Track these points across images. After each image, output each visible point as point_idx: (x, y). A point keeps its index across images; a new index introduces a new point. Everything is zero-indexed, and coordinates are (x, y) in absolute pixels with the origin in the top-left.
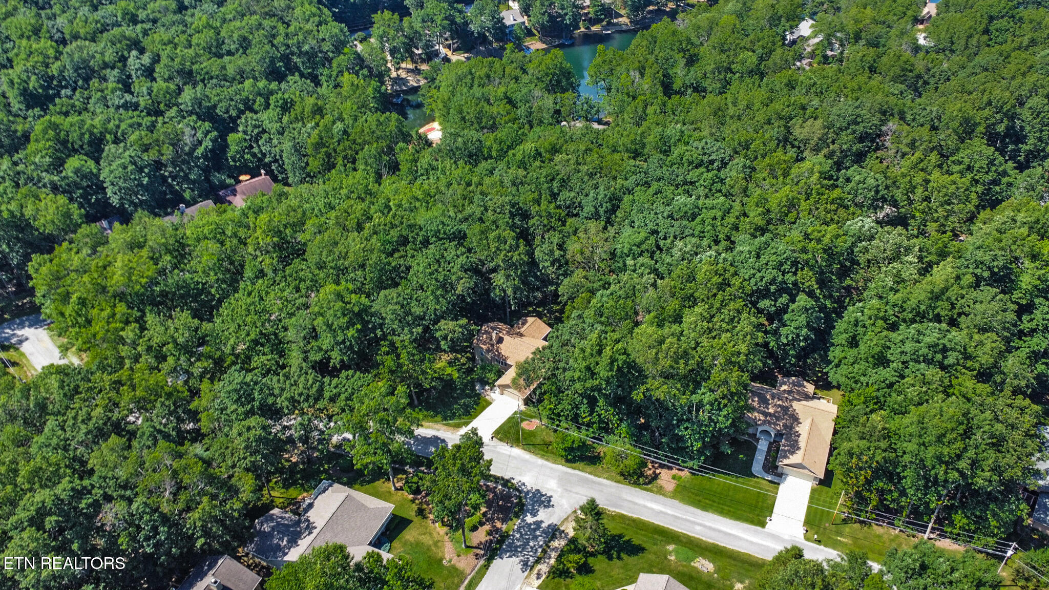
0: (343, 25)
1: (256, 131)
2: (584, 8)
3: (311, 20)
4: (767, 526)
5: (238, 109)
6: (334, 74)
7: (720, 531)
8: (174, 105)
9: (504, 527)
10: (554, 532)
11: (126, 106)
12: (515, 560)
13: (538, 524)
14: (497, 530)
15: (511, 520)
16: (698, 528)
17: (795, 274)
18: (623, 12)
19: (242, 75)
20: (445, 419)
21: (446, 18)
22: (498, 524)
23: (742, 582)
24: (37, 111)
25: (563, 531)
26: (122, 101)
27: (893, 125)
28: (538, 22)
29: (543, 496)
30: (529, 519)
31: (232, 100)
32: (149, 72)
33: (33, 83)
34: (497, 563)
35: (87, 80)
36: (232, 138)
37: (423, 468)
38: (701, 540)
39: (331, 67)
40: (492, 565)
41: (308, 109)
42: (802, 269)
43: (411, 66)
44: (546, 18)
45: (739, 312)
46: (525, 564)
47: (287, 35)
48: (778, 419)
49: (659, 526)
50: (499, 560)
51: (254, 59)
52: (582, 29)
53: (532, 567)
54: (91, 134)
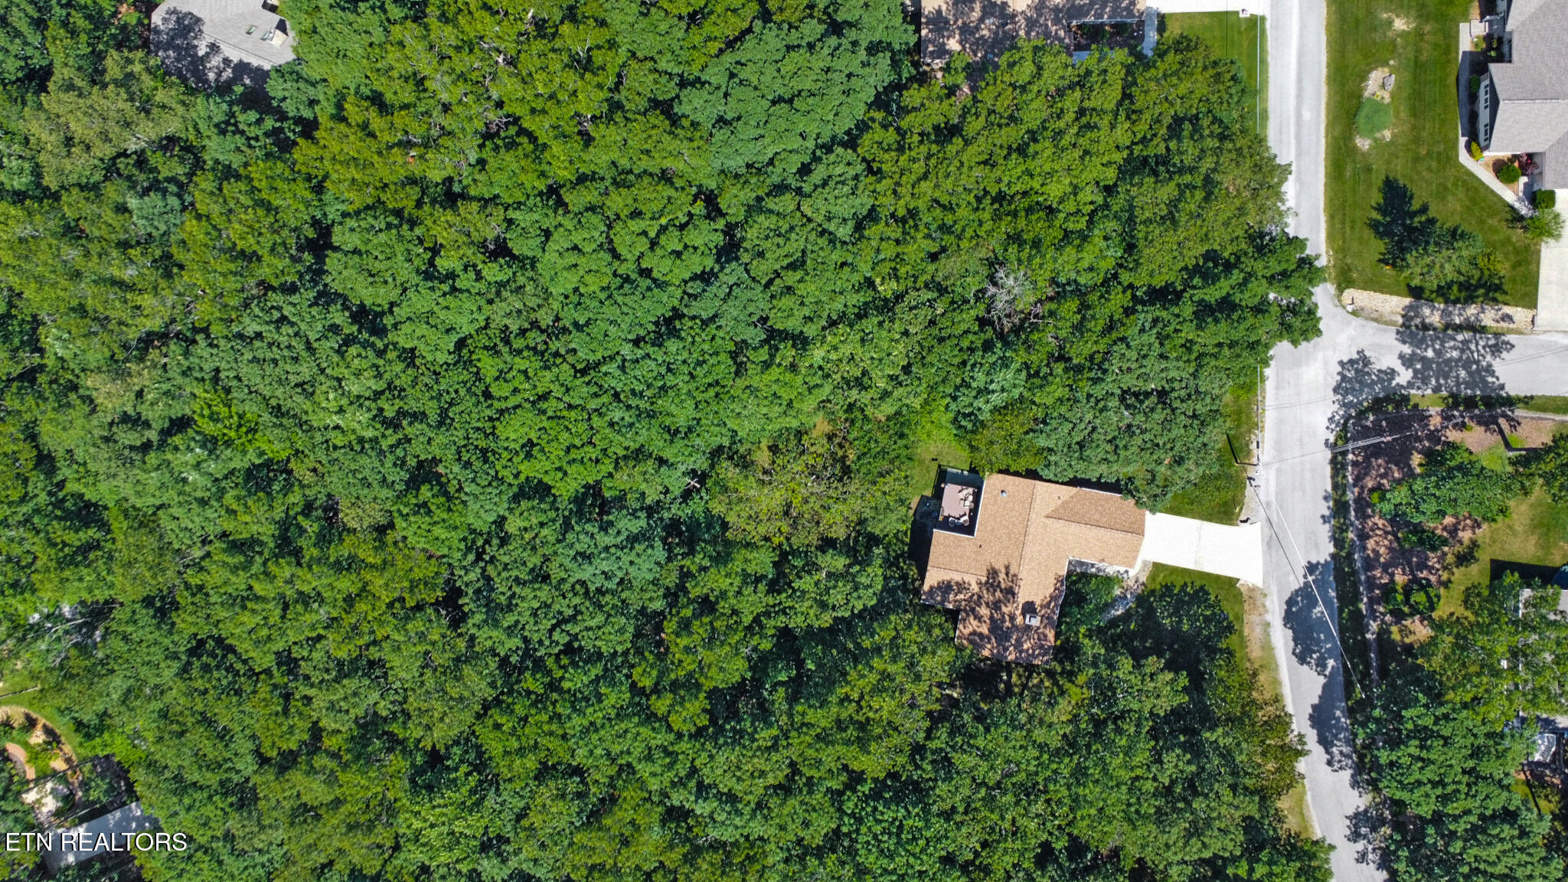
4: (1259, 12)
7: (1300, 81)
9: (1434, 410)
10: (1411, 330)
12: (1498, 366)
13: (1407, 361)
14: (1446, 417)
15: (1416, 406)
16: (1307, 115)
20: (1230, 628)
22: (1435, 422)
23: (1390, 23)
25: (1403, 316)
29: (1344, 378)
30: (1404, 376)
34: (1513, 389)
37: (1363, 607)
38: (1328, 104)
40: (1522, 394)
46: (1496, 349)
49: (1327, 175)
50: (1507, 388)
53: (1497, 335)
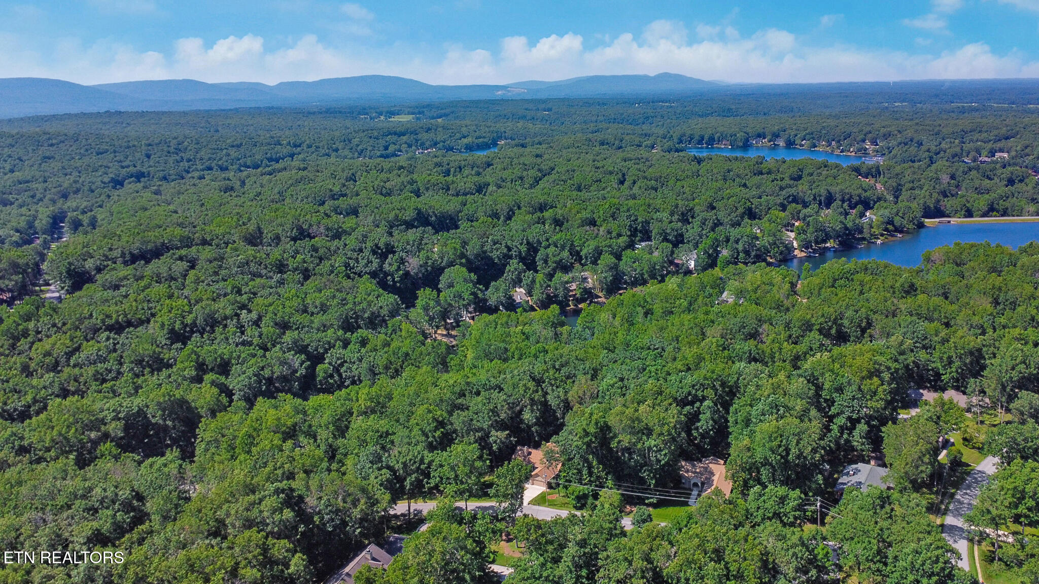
0: (397, 297)
1: (339, 362)
2: (572, 291)
3: (372, 294)
5: (325, 348)
6: (389, 332)
8: (278, 343)
11: (244, 343)
17: (703, 391)
18: (600, 294)
19: (324, 327)
21: (471, 294)
24: (179, 345)
26: (241, 340)
27: (765, 326)
28: (539, 300)
31: (319, 341)
32: (257, 323)
33: (178, 326)
35: (212, 327)
36: (320, 368)
39: (387, 327)
41: (379, 343)
42: (707, 388)
43: (445, 333)
44: (544, 296)
45: (670, 404)
47: (355, 303)
48: (702, 474)
51: (333, 316)
52: (572, 307)
54: (222, 358)
